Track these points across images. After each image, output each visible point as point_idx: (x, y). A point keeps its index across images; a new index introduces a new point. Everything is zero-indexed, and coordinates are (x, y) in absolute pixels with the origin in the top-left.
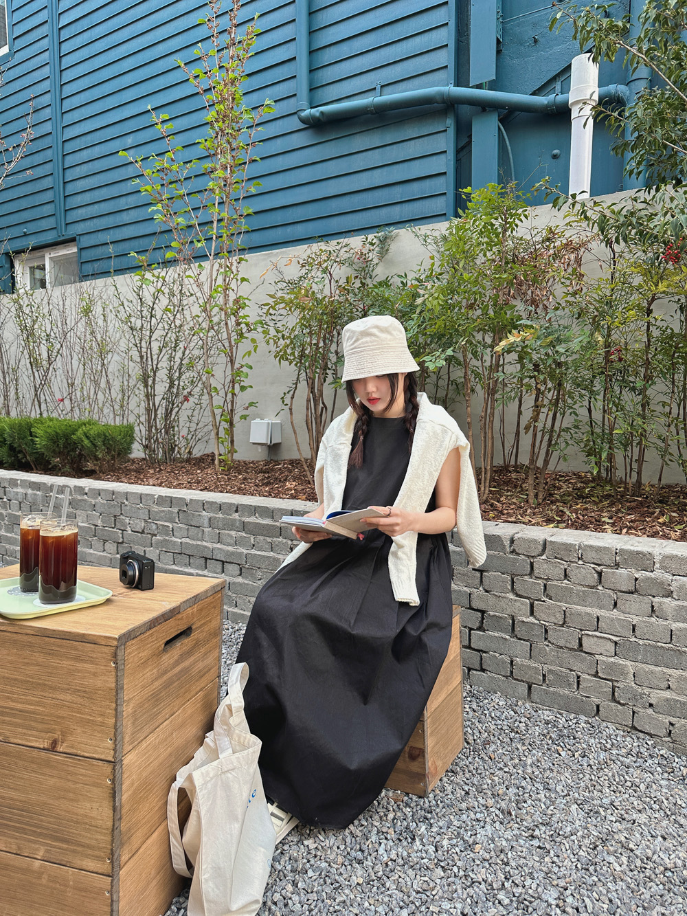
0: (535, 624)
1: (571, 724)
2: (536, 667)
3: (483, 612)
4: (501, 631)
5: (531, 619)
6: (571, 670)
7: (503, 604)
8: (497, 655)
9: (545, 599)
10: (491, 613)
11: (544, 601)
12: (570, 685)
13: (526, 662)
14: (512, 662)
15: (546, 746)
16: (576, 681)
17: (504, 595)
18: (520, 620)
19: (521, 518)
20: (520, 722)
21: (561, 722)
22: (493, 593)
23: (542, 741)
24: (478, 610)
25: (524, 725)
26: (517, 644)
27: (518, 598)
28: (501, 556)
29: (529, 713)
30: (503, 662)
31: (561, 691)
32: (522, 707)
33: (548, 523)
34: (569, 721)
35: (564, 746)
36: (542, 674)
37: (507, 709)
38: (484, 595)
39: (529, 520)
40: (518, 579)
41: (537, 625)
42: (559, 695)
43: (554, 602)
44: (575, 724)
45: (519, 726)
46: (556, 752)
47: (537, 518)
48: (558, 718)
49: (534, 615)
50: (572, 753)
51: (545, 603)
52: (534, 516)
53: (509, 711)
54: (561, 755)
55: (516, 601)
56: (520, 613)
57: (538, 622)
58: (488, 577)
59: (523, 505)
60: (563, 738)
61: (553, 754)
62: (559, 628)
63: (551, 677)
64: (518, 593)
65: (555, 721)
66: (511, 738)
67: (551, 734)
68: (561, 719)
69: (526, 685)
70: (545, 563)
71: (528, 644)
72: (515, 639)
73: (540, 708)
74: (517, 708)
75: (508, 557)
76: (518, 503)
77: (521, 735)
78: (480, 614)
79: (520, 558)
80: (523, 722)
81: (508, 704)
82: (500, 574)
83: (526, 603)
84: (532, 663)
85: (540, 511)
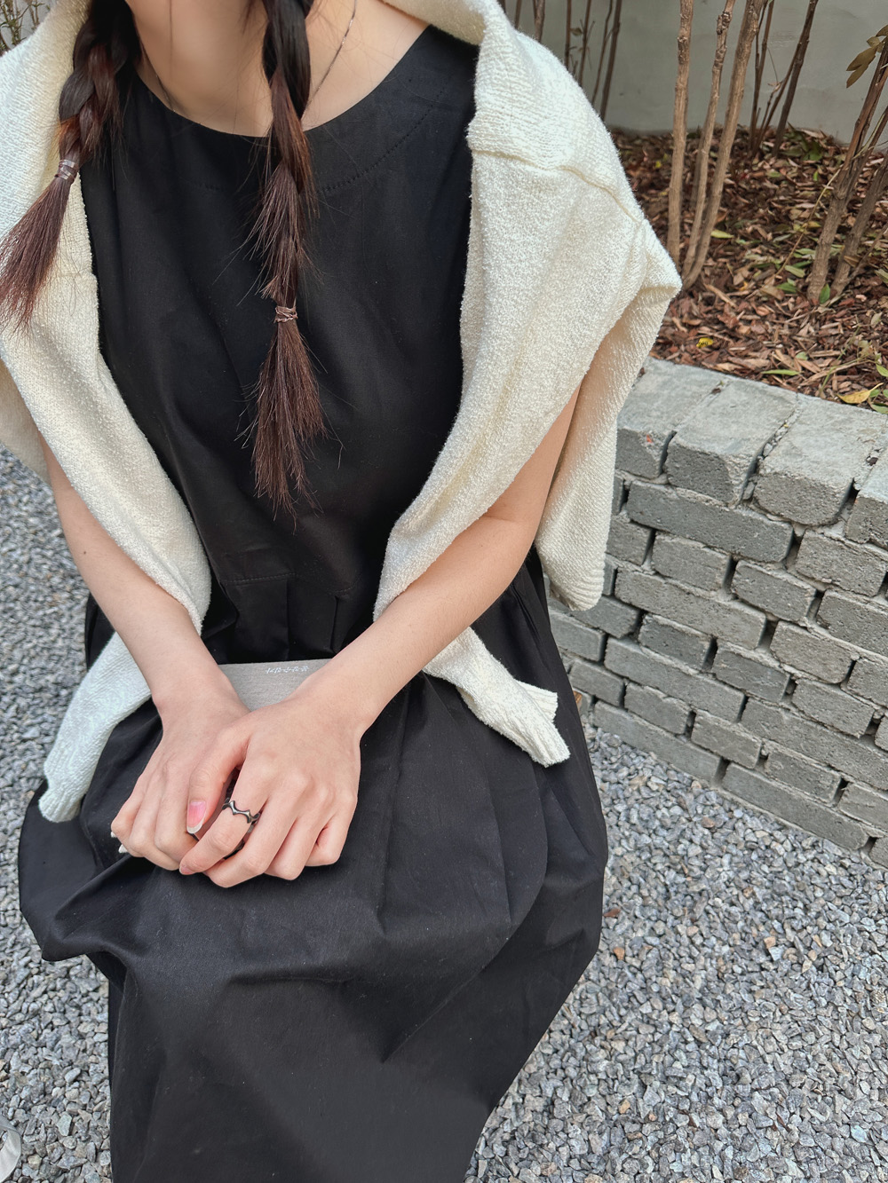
0: (767, 666)
1: (802, 858)
2: (748, 741)
3: (642, 613)
4: (681, 656)
5: (761, 655)
6: (830, 767)
7: (695, 608)
8: (661, 695)
9: (808, 623)
10: (662, 620)
11: (805, 628)
12: (818, 790)
13: (726, 724)
14: (693, 715)
15: (741, 924)
16: (836, 786)
17: (701, 592)
18: (732, 650)
19: (783, 358)
20: (691, 841)
21: (782, 852)
22: (674, 582)
23: (732, 904)
24: (630, 605)
25: (699, 850)
26: (712, 689)
27: (736, 605)
28: (713, 508)
29: (714, 816)
30: (673, 710)
31: (796, 793)
32: (701, 799)
33: (855, 386)
34: (799, 852)
35: (781, 931)
36: (761, 753)
37: (667, 800)
38: (651, 581)
39: (804, 369)
40: (748, 567)
41: (773, 668)
42: (790, 797)
43: (829, 636)
44: (813, 861)
45: (687, 855)
46: (761, 946)
47: (827, 362)
48: (776, 840)
49: (772, 648)
50: (798, 954)
51: (806, 633)
52: (820, 353)
53: (670, 804)
54: (772, 961)
55: (730, 610)
56: (737, 636)
57: (776, 664)
58: (669, 547)
59: (791, 306)
60: (782, 902)
61: (754, 953)
62: (828, 688)
63: (780, 765)
64: (741, 595)
65: (767, 847)
66: (668, 883)
67: (756, 889)
68: (782, 843)
69: (718, 760)
70: (836, 548)
71: (741, 695)
72: (709, 680)
73: (738, 805)
74: (689, 798)
75: (731, 511)
76: (779, 297)
77: (689, 879)
78: (633, 614)
79: (766, 521)
80: (697, 840)
81: (670, 786)
82: (701, 545)
83: (756, 620)
84: (739, 729)
85: (837, 335)
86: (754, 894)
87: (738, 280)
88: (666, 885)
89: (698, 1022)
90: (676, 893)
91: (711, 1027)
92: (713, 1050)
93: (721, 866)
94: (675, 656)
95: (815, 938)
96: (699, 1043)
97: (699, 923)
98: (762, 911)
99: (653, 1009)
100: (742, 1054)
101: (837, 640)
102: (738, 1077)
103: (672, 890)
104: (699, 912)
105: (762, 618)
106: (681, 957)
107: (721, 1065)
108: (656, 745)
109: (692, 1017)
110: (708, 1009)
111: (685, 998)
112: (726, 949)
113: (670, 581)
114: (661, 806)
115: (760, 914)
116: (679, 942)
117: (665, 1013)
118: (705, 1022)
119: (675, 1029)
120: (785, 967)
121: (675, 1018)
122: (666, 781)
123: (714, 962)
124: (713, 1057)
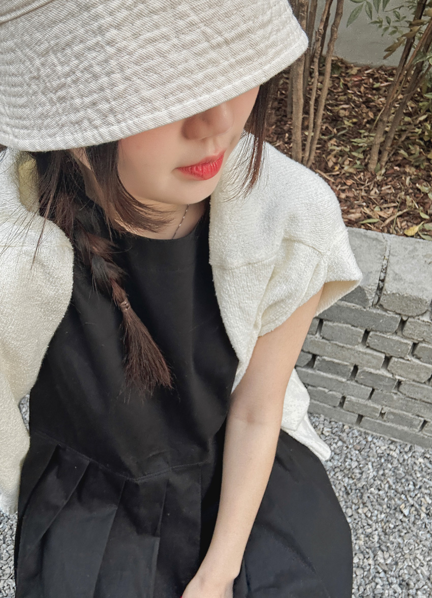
0: (386, 377)
1: (406, 457)
2: (374, 408)
3: (315, 356)
4: (338, 374)
5: (383, 372)
6: (418, 416)
7: (345, 353)
8: (326, 390)
9: (409, 357)
10: (327, 358)
11: (408, 360)
12: (411, 425)
13: (363, 401)
14: (344, 398)
15: (386, 500)
16: (421, 424)
17: (349, 346)
18: (367, 371)
19: (367, 211)
20: (351, 459)
21: (396, 456)
22: (334, 342)
23: (379, 490)
24: (309, 353)
25: (356, 464)
26: (355, 387)
27: (369, 351)
28: (357, 310)
29: (359, 443)
30: (333, 397)
31: (400, 427)
32: (350, 435)
33: (409, 224)
34: (404, 453)
35: (406, 499)
36: (381, 412)
37: (334, 439)
38: (321, 342)
39: (380, 216)
40: (376, 335)
41: (389, 378)
42: (396, 429)
43: (420, 363)
44: (411, 457)
45: (351, 468)
46: (398, 509)
47: (391, 210)
48: (391, 450)
49: (388, 368)
50: (416, 510)
51: (408, 362)
52: (385, 206)
53: (336, 441)
54: (404, 516)
55: (366, 354)
56: (369, 364)
57: (391, 376)
58: (331, 327)
59: (362, 178)
60: (402, 483)
61: (397, 515)
62: (418, 384)
63: (392, 417)
64: (371, 346)
65: (388, 455)
66: (346, 485)
67: (389, 479)
68: (395, 451)
69: (357, 416)
70: (426, 325)
71: (371, 389)
72: (354, 383)
73: (368, 434)
74: (344, 435)
75: (367, 311)
76: (355, 172)
77: (355, 480)
78: (310, 356)
79: (387, 314)
80: (354, 459)
81: (334, 431)
82: (350, 326)
83: (381, 357)
84: (370, 403)
85: (391, 193)
86: (388, 482)
87: (330, 164)
88: (345, 486)
89: (382, 561)
90: (351, 490)
91: (389, 562)
92: (392, 573)
93: (369, 469)
94: (335, 374)
95: (423, 499)
96: (385, 572)
97: (367, 505)
98: (393, 489)
99: (360, 559)
100: (406, 572)
101: (425, 365)
102: (408, 584)
103: (348, 488)
104: (365, 498)
105: (383, 356)
106: (364, 526)
107: (398, 580)
108: (324, 411)
109: (379, 558)
110: (385, 553)
111: (373, 549)
112: (383, 516)
113: (332, 342)
114: (332, 443)
115: (393, 491)
116: (360, 518)
117: (365, 560)
118: (384, 559)
119: (372, 567)
120: (412, 519)
121: (371, 561)
122: (332, 428)
123: (380, 524)
124: (393, 576)
